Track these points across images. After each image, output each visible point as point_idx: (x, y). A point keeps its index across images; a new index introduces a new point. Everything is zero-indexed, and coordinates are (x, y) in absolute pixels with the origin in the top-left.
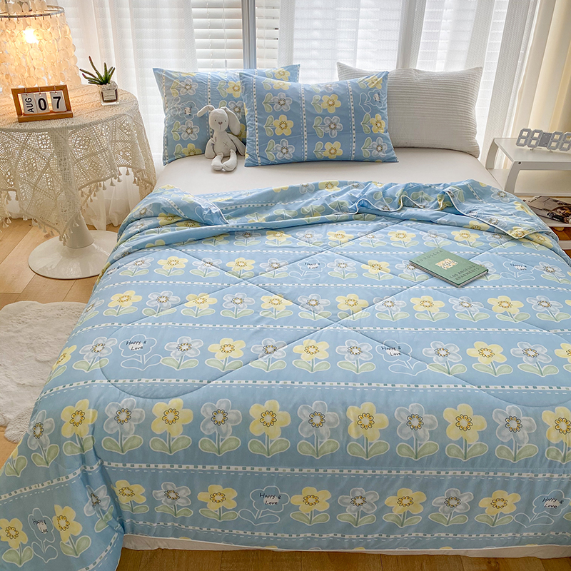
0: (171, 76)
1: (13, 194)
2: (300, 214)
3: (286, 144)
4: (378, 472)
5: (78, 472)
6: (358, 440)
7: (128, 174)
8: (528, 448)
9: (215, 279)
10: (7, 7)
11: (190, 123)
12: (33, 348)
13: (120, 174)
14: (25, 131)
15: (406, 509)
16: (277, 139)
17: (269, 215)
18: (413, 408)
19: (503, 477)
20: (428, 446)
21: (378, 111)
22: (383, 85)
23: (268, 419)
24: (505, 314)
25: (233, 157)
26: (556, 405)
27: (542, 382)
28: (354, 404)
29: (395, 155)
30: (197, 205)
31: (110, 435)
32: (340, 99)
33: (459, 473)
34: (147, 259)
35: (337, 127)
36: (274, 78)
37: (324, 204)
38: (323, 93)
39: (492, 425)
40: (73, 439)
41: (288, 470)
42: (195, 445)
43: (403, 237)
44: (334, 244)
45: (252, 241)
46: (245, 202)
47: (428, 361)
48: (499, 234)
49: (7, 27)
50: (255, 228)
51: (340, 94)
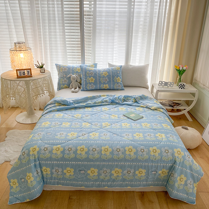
0: (60, 66)
1: (14, 98)
2: (95, 103)
3: (93, 85)
4: (109, 163)
5: (34, 164)
6: (104, 155)
7: (47, 93)
8: (146, 157)
9: (70, 119)
10: (16, 48)
11: (66, 79)
12: (18, 142)
13: (45, 93)
14: (19, 81)
15: (117, 174)
16: (90, 83)
17: (87, 103)
18: (118, 147)
19: (141, 165)
20: (121, 156)
21: (119, 76)
22: (120, 69)
23: (82, 150)
24: (145, 127)
25: (78, 88)
26: (153, 146)
27: (151, 141)
28: (103, 146)
29: (124, 88)
30: (66, 100)
31: (42, 154)
32: (108, 73)
33: (129, 163)
34: (52, 114)
35: (107, 80)
36: (90, 67)
37: (102, 101)
38: (103, 71)
39: (137, 151)
40: (33, 155)
41: (87, 163)
42: (63, 156)
43: (122, 109)
44: (104, 111)
45: (81, 110)
46: (80, 100)
47: (124, 137)
48: (148, 108)
49: (16, 53)
50: (82, 106)
51: (108, 71)
